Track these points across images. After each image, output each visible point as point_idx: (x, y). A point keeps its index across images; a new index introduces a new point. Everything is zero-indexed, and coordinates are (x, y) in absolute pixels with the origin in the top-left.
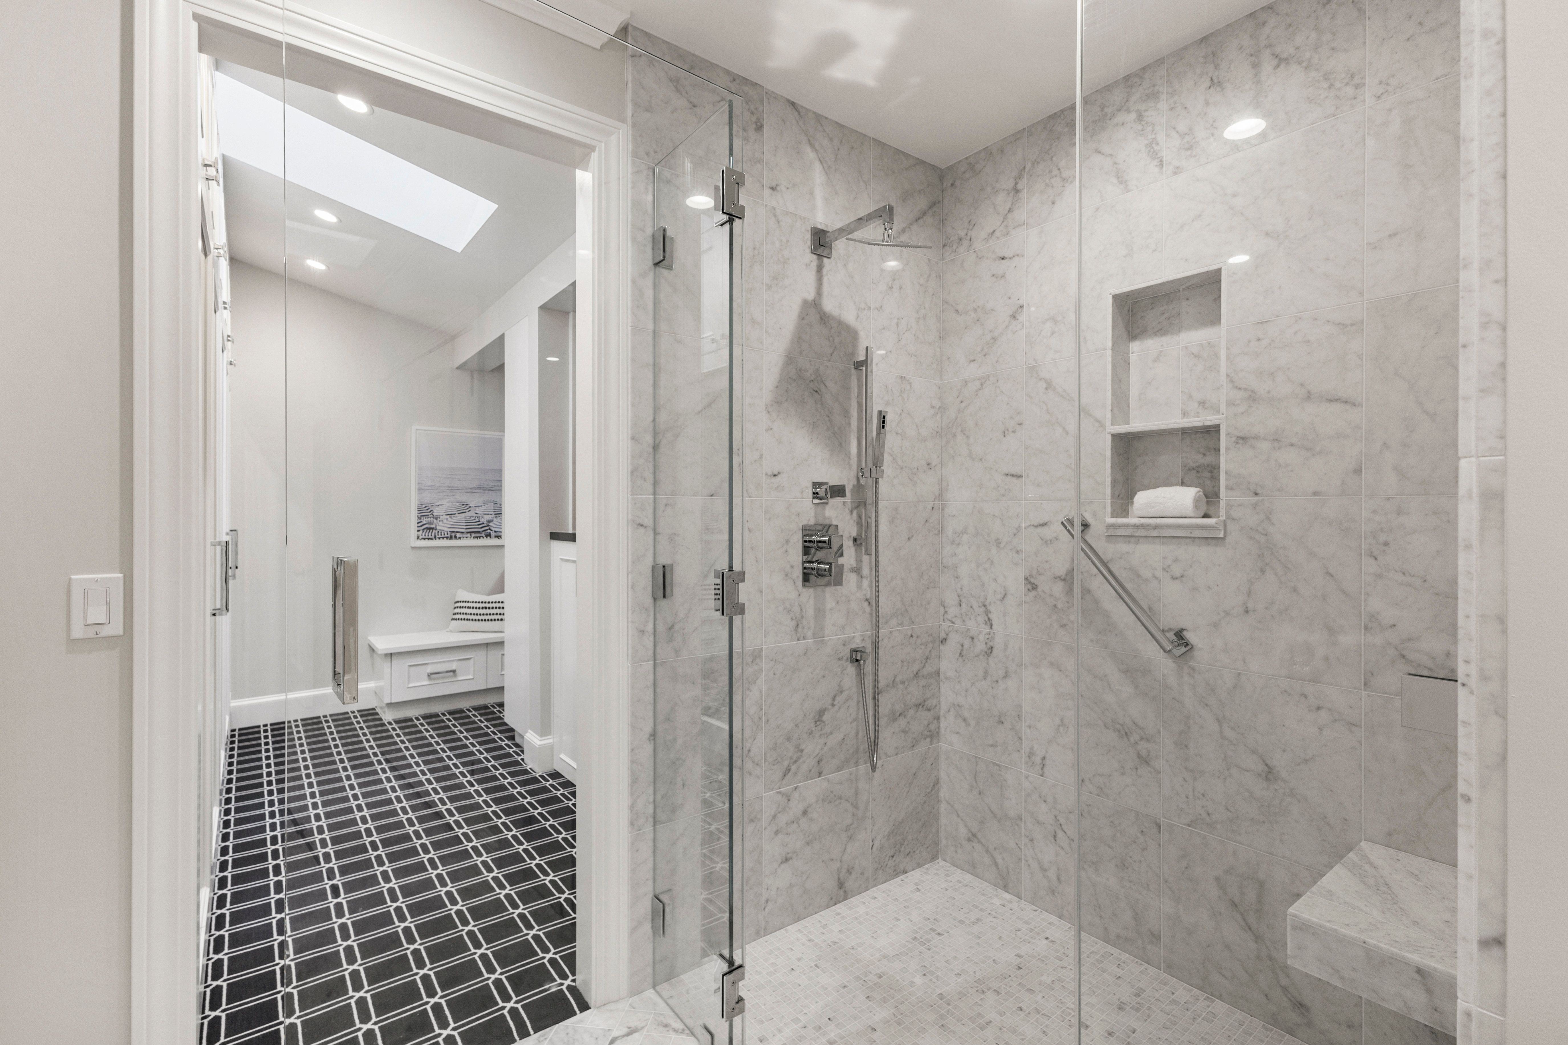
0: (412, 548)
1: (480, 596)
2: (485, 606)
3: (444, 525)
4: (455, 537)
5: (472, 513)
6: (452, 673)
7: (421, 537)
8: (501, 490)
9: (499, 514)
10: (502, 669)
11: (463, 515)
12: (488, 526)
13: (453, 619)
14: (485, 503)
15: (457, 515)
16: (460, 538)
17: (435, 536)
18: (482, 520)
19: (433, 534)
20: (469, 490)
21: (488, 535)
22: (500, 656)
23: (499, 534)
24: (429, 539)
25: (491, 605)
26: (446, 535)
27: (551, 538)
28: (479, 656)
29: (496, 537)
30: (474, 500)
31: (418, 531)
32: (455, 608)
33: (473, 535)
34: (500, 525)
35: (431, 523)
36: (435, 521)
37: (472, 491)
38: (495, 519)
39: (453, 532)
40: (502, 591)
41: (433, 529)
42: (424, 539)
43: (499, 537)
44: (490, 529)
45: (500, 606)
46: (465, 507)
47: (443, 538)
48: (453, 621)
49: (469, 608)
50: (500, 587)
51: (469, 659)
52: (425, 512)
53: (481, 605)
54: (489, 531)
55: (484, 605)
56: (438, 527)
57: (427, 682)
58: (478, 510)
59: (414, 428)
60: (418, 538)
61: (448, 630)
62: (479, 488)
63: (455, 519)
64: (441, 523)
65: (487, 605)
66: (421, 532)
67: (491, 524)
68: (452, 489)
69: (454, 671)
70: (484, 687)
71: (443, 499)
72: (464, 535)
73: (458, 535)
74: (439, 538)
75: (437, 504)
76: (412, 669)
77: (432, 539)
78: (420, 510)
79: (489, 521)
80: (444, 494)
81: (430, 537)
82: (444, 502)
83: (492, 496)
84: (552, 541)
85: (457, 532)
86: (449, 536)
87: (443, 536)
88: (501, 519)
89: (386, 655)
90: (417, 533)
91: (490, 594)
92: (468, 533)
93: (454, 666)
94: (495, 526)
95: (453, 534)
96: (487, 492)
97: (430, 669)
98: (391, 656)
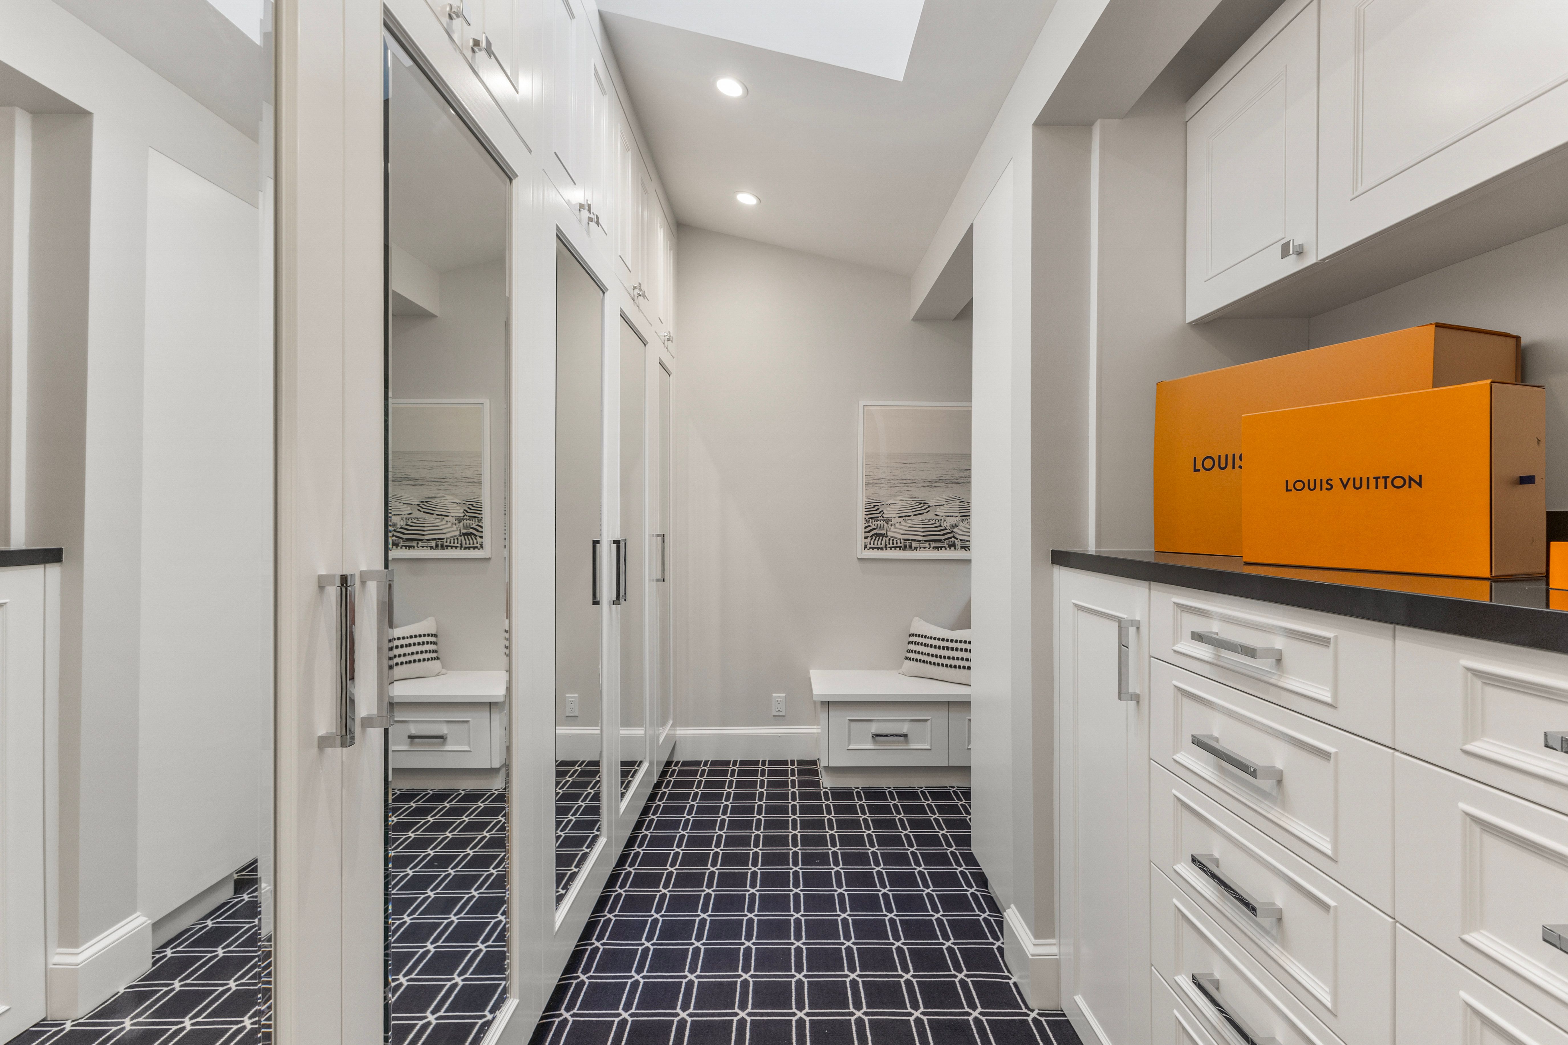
0: (859, 559)
1: (941, 629)
2: (947, 645)
3: (897, 530)
4: (911, 547)
5: (931, 515)
6: (902, 738)
7: (869, 546)
8: (970, 483)
9: (966, 516)
10: (969, 743)
11: (920, 517)
12: (952, 532)
13: (907, 658)
14: (948, 501)
15: (912, 517)
16: (916, 548)
17: (886, 545)
18: (944, 525)
19: (883, 543)
20: (928, 484)
21: (952, 546)
22: (967, 721)
23: (967, 544)
24: (878, 549)
25: (954, 645)
26: (899, 544)
27: (1054, 562)
28: (938, 718)
29: (962, 547)
30: (934, 497)
31: (866, 538)
32: (909, 643)
33: (933, 545)
34: (968, 532)
35: (882, 528)
36: (885, 524)
37: (932, 484)
38: (961, 523)
39: (908, 540)
40: (968, 627)
41: (883, 535)
42: (873, 548)
43: (966, 548)
44: (954, 537)
45: (965, 646)
46: (922, 507)
47: (895, 548)
48: (906, 661)
49: (926, 645)
50: (964, 622)
51: (927, 720)
52: (873, 512)
53: (942, 644)
54: (953, 539)
55: (945, 644)
56: (889, 534)
57: (871, 746)
58: (941, 511)
59: (862, 403)
60: (866, 547)
61: (901, 671)
62: (939, 480)
63: (909, 523)
64: (892, 528)
65: (950, 645)
66: (869, 538)
67: (955, 530)
68: (906, 482)
69: (905, 736)
70: (945, 764)
71: (895, 496)
72: (922, 545)
73: (914, 544)
74: (891, 548)
75: (889, 502)
76: (853, 725)
77: (882, 549)
78: (867, 510)
79: (954, 526)
80: (897, 489)
81: (879, 546)
82: (897, 500)
83: (957, 491)
84: (1055, 566)
85: (912, 540)
86: (902, 545)
87: (895, 545)
88: (969, 523)
89: (823, 702)
90: (864, 541)
91: (953, 629)
92: (926, 541)
93: (904, 728)
94: (961, 533)
95: (908, 543)
96: (950, 485)
97: (875, 728)
98: (828, 704)
